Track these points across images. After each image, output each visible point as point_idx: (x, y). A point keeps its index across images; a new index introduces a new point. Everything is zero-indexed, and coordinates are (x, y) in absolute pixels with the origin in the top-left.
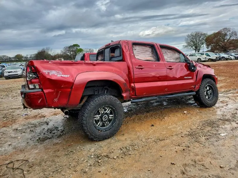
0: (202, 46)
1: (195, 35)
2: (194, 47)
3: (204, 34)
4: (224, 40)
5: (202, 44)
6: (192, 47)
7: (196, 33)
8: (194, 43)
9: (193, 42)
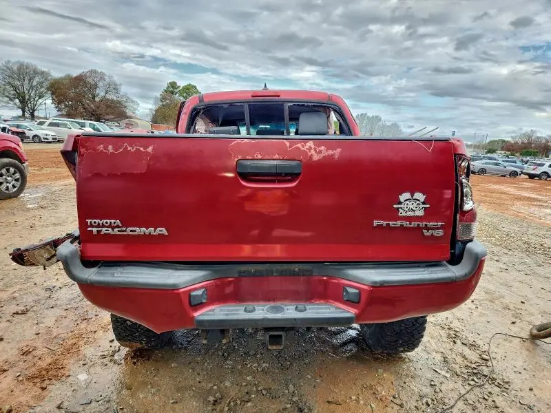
0: (40, 101)
1: (19, 70)
2: (17, 101)
3: (43, 73)
4: (94, 98)
5: (40, 98)
6: (11, 100)
7: (19, 65)
8: (16, 91)
9: (15, 88)
